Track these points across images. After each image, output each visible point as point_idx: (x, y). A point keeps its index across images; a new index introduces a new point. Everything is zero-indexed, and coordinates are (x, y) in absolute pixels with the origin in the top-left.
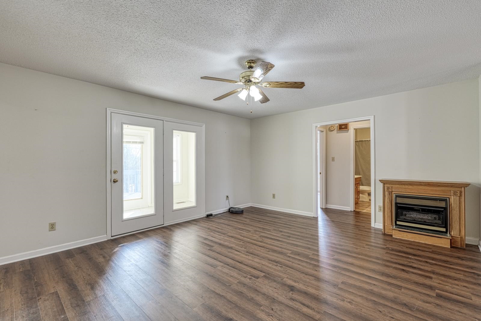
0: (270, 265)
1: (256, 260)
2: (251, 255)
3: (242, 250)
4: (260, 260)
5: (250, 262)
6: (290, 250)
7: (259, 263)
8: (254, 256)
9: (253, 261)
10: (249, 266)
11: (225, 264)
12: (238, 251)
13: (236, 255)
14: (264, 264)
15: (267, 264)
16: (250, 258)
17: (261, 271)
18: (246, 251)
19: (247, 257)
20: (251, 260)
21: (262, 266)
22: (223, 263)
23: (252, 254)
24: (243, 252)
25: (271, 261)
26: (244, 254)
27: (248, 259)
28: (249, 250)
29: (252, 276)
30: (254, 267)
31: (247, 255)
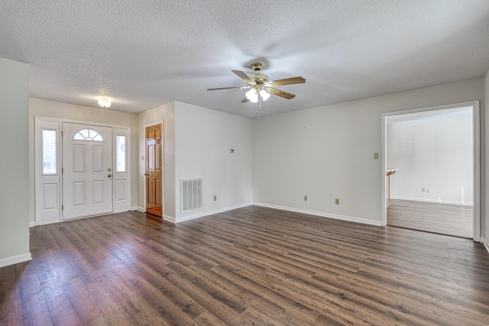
0: (241, 254)
1: (254, 260)
2: (259, 265)
3: (271, 271)
4: (249, 260)
5: (259, 258)
6: (211, 271)
7: (251, 256)
8: (256, 264)
9: (257, 259)
10: (260, 254)
11: (282, 256)
12: (275, 270)
13: (276, 265)
14: (246, 256)
15: (244, 256)
16: (260, 262)
17: (250, 250)
18: (265, 270)
19: (263, 263)
20: (259, 259)
21: (248, 254)
22: (285, 256)
23: (258, 267)
24: (269, 268)
25: (239, 258)
26: (268, 267)
27: (263, 261)
28: (263, 273)
29: (257, 247)
30: (256, 253)
31: (264, 265)
